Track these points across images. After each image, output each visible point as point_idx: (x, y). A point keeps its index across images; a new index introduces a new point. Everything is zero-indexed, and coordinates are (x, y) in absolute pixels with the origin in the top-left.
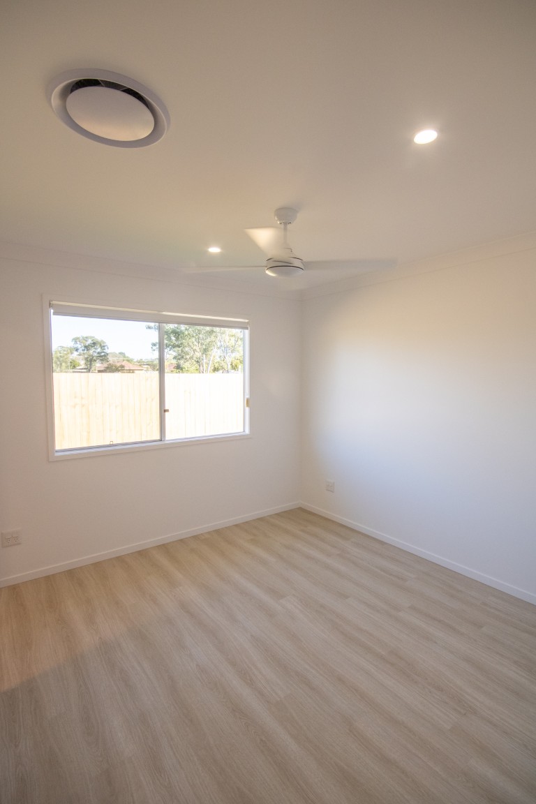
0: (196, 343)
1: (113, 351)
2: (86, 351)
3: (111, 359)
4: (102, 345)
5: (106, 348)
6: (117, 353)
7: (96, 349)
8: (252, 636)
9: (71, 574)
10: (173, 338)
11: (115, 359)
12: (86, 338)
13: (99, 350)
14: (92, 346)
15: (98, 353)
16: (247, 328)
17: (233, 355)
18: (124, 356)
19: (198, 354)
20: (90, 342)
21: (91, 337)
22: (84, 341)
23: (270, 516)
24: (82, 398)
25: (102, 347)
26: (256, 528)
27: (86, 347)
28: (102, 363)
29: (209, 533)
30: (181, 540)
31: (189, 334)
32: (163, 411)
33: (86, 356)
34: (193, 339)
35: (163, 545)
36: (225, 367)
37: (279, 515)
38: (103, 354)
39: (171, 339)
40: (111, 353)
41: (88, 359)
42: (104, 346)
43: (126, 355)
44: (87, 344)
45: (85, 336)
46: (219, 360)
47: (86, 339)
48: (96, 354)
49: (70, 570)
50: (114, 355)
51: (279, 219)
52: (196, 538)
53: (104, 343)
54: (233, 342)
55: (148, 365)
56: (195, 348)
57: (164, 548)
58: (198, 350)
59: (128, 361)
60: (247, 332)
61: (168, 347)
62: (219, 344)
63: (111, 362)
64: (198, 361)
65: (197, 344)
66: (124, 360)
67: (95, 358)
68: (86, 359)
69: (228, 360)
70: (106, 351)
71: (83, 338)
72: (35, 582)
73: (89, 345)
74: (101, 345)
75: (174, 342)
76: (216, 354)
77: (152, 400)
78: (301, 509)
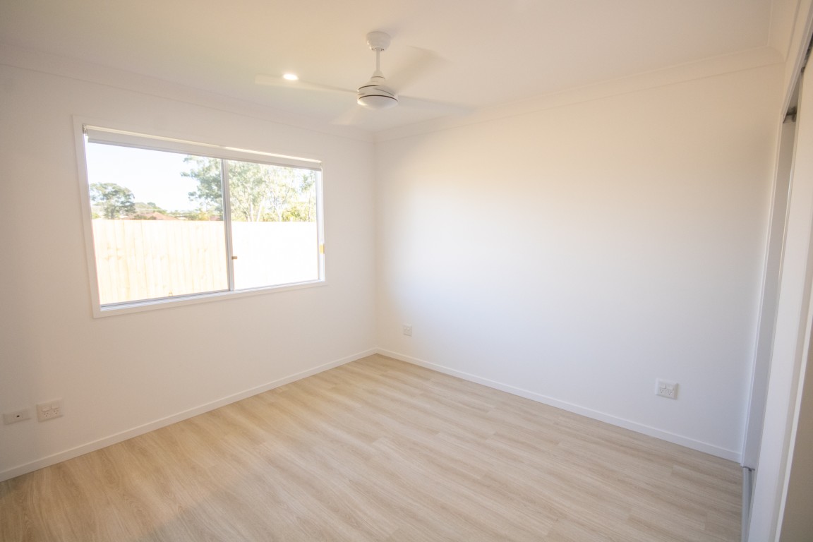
0: (241, 193)
1: (139, 202)
2: (105, 200)
3: (138, 210)
4: (127, 193)
5: (131, 197)
6: (146, 203)
7: (119, 198)
8: (350, 481)
9: (130, 444)
10: (215, 188)
11: (144, 209)
12: (105, 184)
13: (123, 199)
14: (113, 195)
15: (122, 203)
16: (320, 170)
17: (286, 206)
18: (155, 207)
19: (245, 205)
20: (110, 189)
21: (112, 185)
22: (103, 189)
23: (348, 364)
24: (117, 249)
25: (127, 196)
26: (336, 377)
27: (105, 195)
28: (127, 215)
29: (286, 385)
30: (257, 396)
31: (233, 183)
32: (230, 258)
33: (106, 207)
34: (239, 189)
35: (237, 402)
36: (277, 218)
37: (357, 362)
38: (128, 204)
39: (212, 188)
40: (138, 203)
41: (109, 210)
42: (129, 195)
43: (157, 206)
44: (107, 191)
45: (103, 183)
46: (268, 211)
47: (104, 186)
48: (119, 204)
49: (128, 440)
50: (142, 205)
51: (372, 44)
52: (272, 392)
53: (129, 191)
54: (283, 193)
55: (185, 217)
56: (240, 198)
57: (239, 405)
58: (245, 201)
59: (160, 212)
60: (320, 174)
61: (210, 197)
62: (269, 194)
63: (139, 213)
64: (245, 213)
65: (243, 194)
66: (154, 212)
67: (117, 208)
68: (106, 210)
69: (280, 211)
70: (132, 200)
71: (101, 185)
72: (85, 458)
73: (109, 193)
74: (124, 194)
75: (216, 191)
76: (264, 204)
77: (205, 251)
78: (377, 355)
